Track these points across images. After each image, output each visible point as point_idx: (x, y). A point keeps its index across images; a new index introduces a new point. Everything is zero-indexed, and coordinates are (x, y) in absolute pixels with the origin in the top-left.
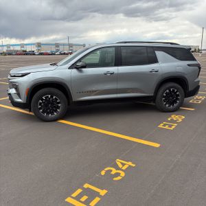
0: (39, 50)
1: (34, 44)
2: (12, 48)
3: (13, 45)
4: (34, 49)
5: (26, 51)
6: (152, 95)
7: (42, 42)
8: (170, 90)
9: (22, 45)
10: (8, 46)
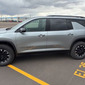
0: (18, 20)
1: (16, 18)
2: (7, 19)
3: (8, 18)
4: (17, 20)
5: (13, 20)
6: (69, 49)
7: (20, 17)
8: (80, 46)
9: (12, 18)
10: (6, 18)
